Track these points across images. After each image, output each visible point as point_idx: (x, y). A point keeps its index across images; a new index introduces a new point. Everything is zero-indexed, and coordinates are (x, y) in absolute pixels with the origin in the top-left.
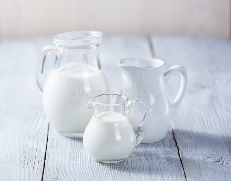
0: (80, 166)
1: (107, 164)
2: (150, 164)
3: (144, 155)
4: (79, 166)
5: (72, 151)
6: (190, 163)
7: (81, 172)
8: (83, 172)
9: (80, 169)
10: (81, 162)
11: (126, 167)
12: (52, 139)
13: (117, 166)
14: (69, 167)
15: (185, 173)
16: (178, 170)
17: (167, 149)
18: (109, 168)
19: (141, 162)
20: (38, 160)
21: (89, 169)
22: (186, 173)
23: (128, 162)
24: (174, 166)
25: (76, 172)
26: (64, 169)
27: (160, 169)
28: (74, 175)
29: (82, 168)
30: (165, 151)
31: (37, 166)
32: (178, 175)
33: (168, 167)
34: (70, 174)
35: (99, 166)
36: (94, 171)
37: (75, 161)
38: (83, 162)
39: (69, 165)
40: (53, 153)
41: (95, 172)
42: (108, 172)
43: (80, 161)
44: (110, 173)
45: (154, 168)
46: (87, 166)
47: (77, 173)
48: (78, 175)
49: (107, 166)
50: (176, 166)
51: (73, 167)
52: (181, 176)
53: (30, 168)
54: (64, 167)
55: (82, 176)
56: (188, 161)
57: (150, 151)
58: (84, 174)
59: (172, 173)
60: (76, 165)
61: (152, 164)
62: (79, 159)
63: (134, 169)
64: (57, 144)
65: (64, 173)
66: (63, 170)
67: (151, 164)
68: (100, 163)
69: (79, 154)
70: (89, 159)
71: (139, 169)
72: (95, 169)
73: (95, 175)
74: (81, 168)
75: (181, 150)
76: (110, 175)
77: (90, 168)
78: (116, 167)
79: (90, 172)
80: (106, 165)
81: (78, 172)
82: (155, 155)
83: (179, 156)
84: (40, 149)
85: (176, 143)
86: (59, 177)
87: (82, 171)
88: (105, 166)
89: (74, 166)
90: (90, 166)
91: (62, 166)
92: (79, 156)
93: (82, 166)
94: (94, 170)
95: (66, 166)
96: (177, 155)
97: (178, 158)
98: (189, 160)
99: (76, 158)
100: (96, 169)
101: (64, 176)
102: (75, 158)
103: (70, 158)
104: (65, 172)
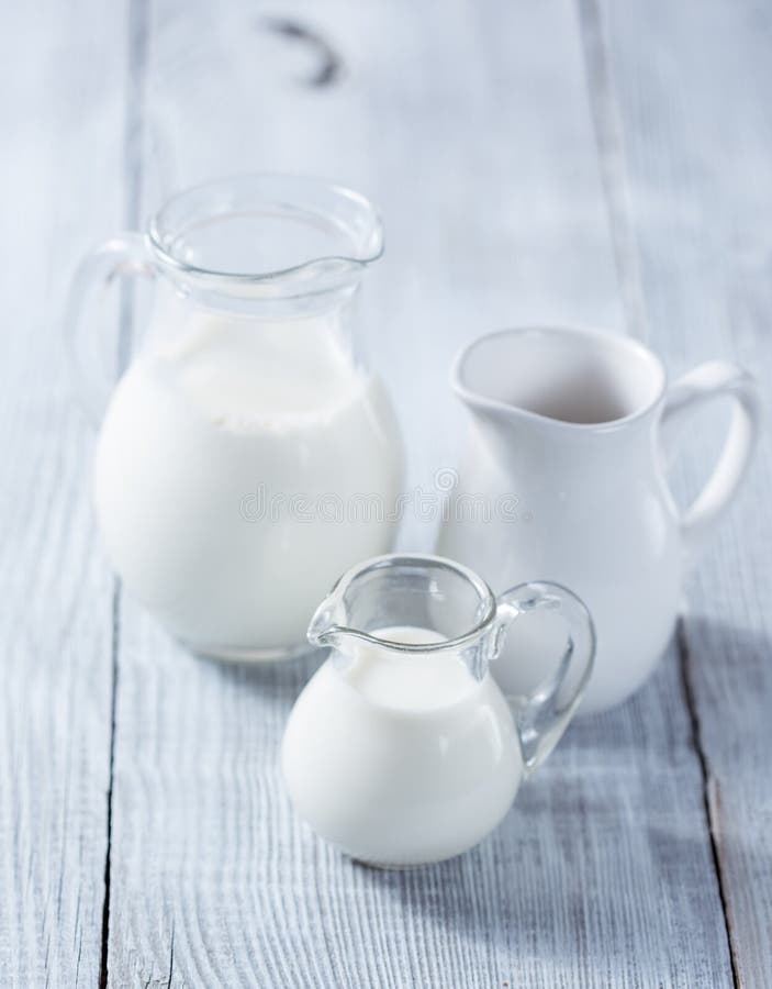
0: (270, 892)
1: (386, 876)
2: (580, 885)
3: (554, 811)
4: (263, 885)
5: (227, 770)
6: (755, 884)
7: (274, 933)
8: (284, 931)
9: (269, 914)
10: (270, 858)
11: (474, 901)
12: (138, 671)
13: (433, 892)
14: (220, 897)
15: (732, 954)
16: (701, 931)
17: (656, 766)
18: (398, 907)
19: (538, 861)
20: (77, 832)
21: (310, 915)
22: (738, 960)
23: (479, 862)
24: (684, 901)
25: (252, 932)
26: (199, 910)
27: (625, 922)
28: (243, 957)
29: (278, 904)
30: (645, 780)
31: (76, 880)
32: (703, 967)
33: (659, 911)
34: (227, 953)
35: (351, 890)
36: (330, 926)
37: (244, 850)
38: (280, 858)
39: (218, 877)
40: (147, 786)
41: (337, 936)
42: (392, 934)
43: (265, 848)
44: (403, 945)
45: (599, 913)
46: (299, 890)
47: (255, 944)
48: (258, 957)
49: (387, 890)
50: (693, 901)
51: (237, 897)
52: (716, 977)
53: (45, 893)
54: (198, 898)
55: (278, 963)
56: (746, 870)
57: (580, 783)
58: (289, 945)
59: (678, 955)
60: (249, 878)
61: (588, 884)
62: (264, 834)
63: (507, 914)
64: (160, 714)
65: (198, 942)
66: (193, 918)
67: (584, 884)
68: (356, 863)
69: (263, 790)
70: (308, 836)
71: (530, 919)
72: (334, 917)
73: (338, 960)
74: (272, 906)
75: (718, 785)
76: (404, 957)
77: (314, 906)
78: (430, 896)
79: (315, 937)
80: (382, 884)
81: (260, 937)
82: (601, 809)
83: (709, 821)
84: (84, 751)
85: (695, 724)
86: (177, 976)
87: (278, 925)
88: (378, 892)
89: (242, 887)
90: (312, 891)
91: (188, 886)
92: (264, 812)
93: (275, 886)
94: (329, 916)
95: (207, 887)
96: (700, 815)
97: (703, 836)
98: (752, 857)
99: (251, 828)
100: (340, 911)
101: (198, 966)
102: (244, 823)
103: (224, 827)
104: (204, 935)
